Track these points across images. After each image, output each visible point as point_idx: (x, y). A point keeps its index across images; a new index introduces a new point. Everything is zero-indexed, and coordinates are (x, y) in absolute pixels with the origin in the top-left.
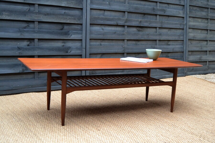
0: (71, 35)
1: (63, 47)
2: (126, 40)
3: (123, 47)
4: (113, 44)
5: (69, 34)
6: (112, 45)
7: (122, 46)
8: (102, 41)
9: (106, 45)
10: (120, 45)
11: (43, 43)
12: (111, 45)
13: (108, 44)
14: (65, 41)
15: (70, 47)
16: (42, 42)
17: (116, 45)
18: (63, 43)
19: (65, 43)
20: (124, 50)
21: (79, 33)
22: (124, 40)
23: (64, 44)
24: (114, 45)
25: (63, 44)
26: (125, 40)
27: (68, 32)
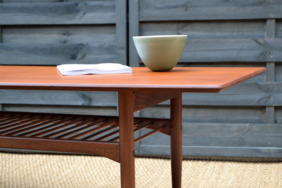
0: (84, 14)
1: (64, 44)
2: (274, 21)
3: (260, 44)
4: (223, 34)
5: (78, 11)
6: (220, 37)
7: (257, 42)
8: (183, 27)
9: (199, 38)
10: (248, 37)
11: (13, 36)
12: (214, 37)
13: (206, 34)
14: (70, 30)
15: (82, 45)
16: (11, 33)
17: (233, 37)
18: (64, 34)
19: (69, 34)
20: (262, 54)
21: (107, 7)
22: (264, 21)
23: (66, 36)
24: (226, 37)
25: (64, 37)
26: (268, 22)
27: (76, 4)
